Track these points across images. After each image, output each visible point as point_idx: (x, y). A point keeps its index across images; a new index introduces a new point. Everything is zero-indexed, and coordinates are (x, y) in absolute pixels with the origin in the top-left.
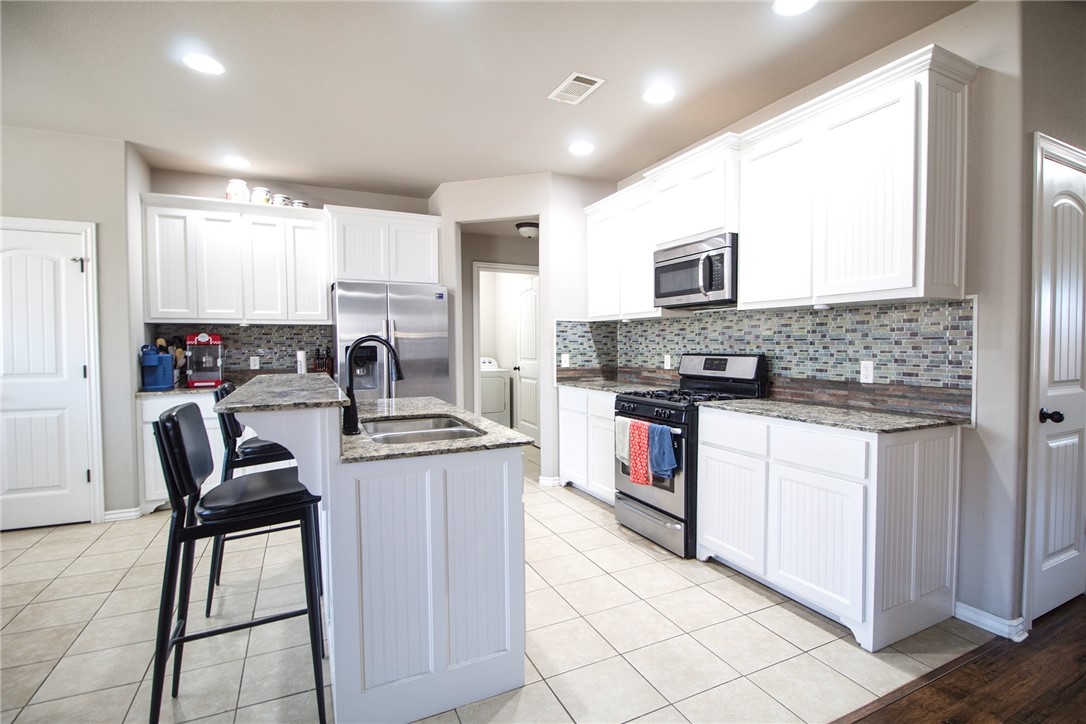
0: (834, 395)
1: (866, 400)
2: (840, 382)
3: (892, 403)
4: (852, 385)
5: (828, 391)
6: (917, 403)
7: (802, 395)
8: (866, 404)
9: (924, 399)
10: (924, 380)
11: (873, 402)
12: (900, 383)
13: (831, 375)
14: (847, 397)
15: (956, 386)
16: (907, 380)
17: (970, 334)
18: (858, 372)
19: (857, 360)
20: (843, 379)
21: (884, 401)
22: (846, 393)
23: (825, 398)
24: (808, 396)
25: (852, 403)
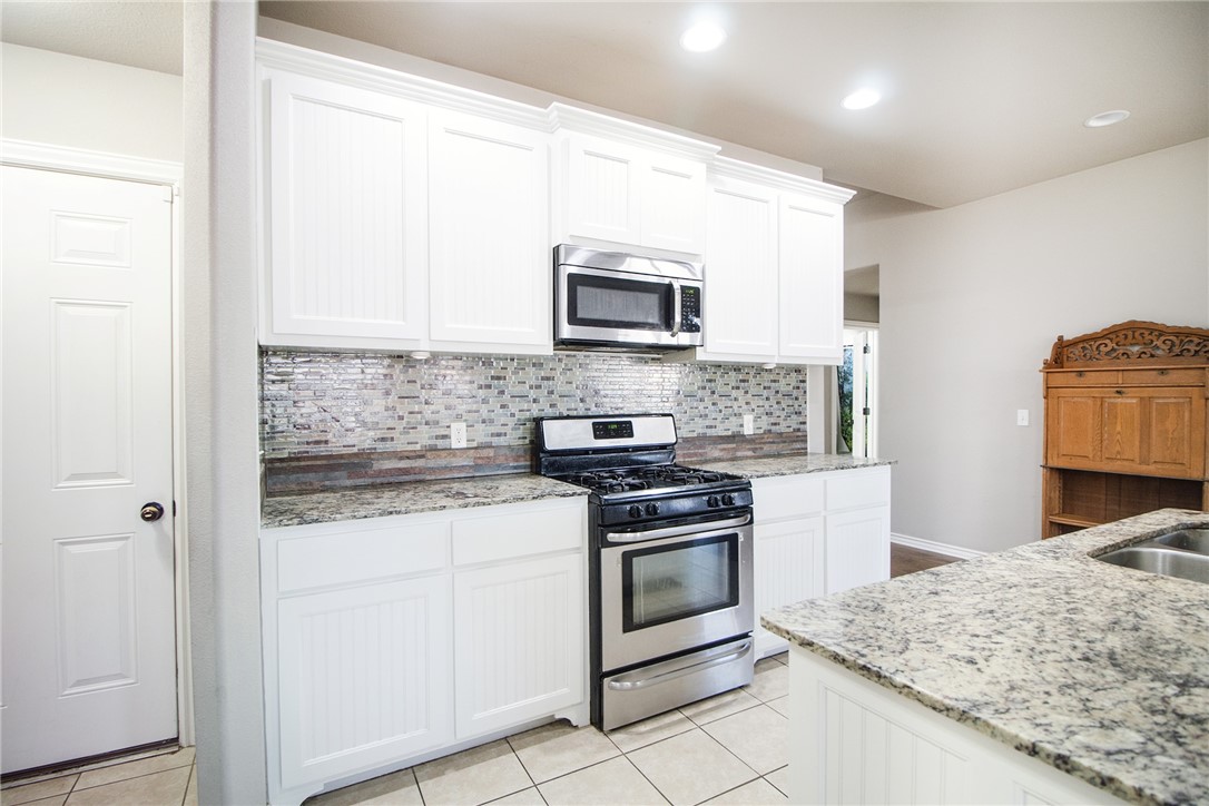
0: (724, 449)
1: (749, 449)
2: (728, 437)
3: (767, 448)
4: (737, 438)
5: (719, 446)
6: (781, 445)
7: (696, 455)
8: (750, 453)
9: (785, 442)
10: (782, 428)
11: (754, 450)
12: (770, 431)
13: (720, 431)
14: (735, 450)
15: (799, 430)
16: (773, 428)
17: (805, 392)
18: (742, 426)
19: (740, 414)
20: (730, 433)
21: (762, 448)
22: (734, 445)
23: (717, 454)
24: (701, 455)
25: (739, 454)
